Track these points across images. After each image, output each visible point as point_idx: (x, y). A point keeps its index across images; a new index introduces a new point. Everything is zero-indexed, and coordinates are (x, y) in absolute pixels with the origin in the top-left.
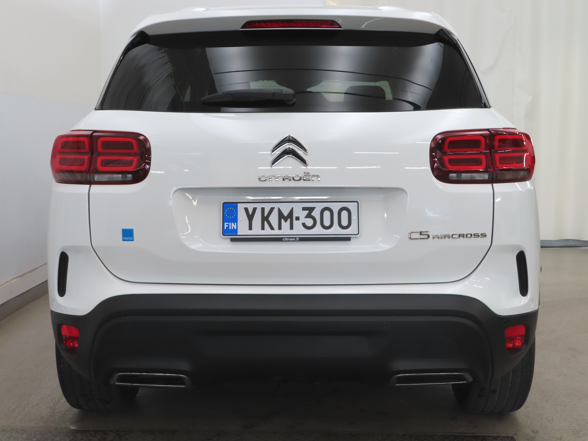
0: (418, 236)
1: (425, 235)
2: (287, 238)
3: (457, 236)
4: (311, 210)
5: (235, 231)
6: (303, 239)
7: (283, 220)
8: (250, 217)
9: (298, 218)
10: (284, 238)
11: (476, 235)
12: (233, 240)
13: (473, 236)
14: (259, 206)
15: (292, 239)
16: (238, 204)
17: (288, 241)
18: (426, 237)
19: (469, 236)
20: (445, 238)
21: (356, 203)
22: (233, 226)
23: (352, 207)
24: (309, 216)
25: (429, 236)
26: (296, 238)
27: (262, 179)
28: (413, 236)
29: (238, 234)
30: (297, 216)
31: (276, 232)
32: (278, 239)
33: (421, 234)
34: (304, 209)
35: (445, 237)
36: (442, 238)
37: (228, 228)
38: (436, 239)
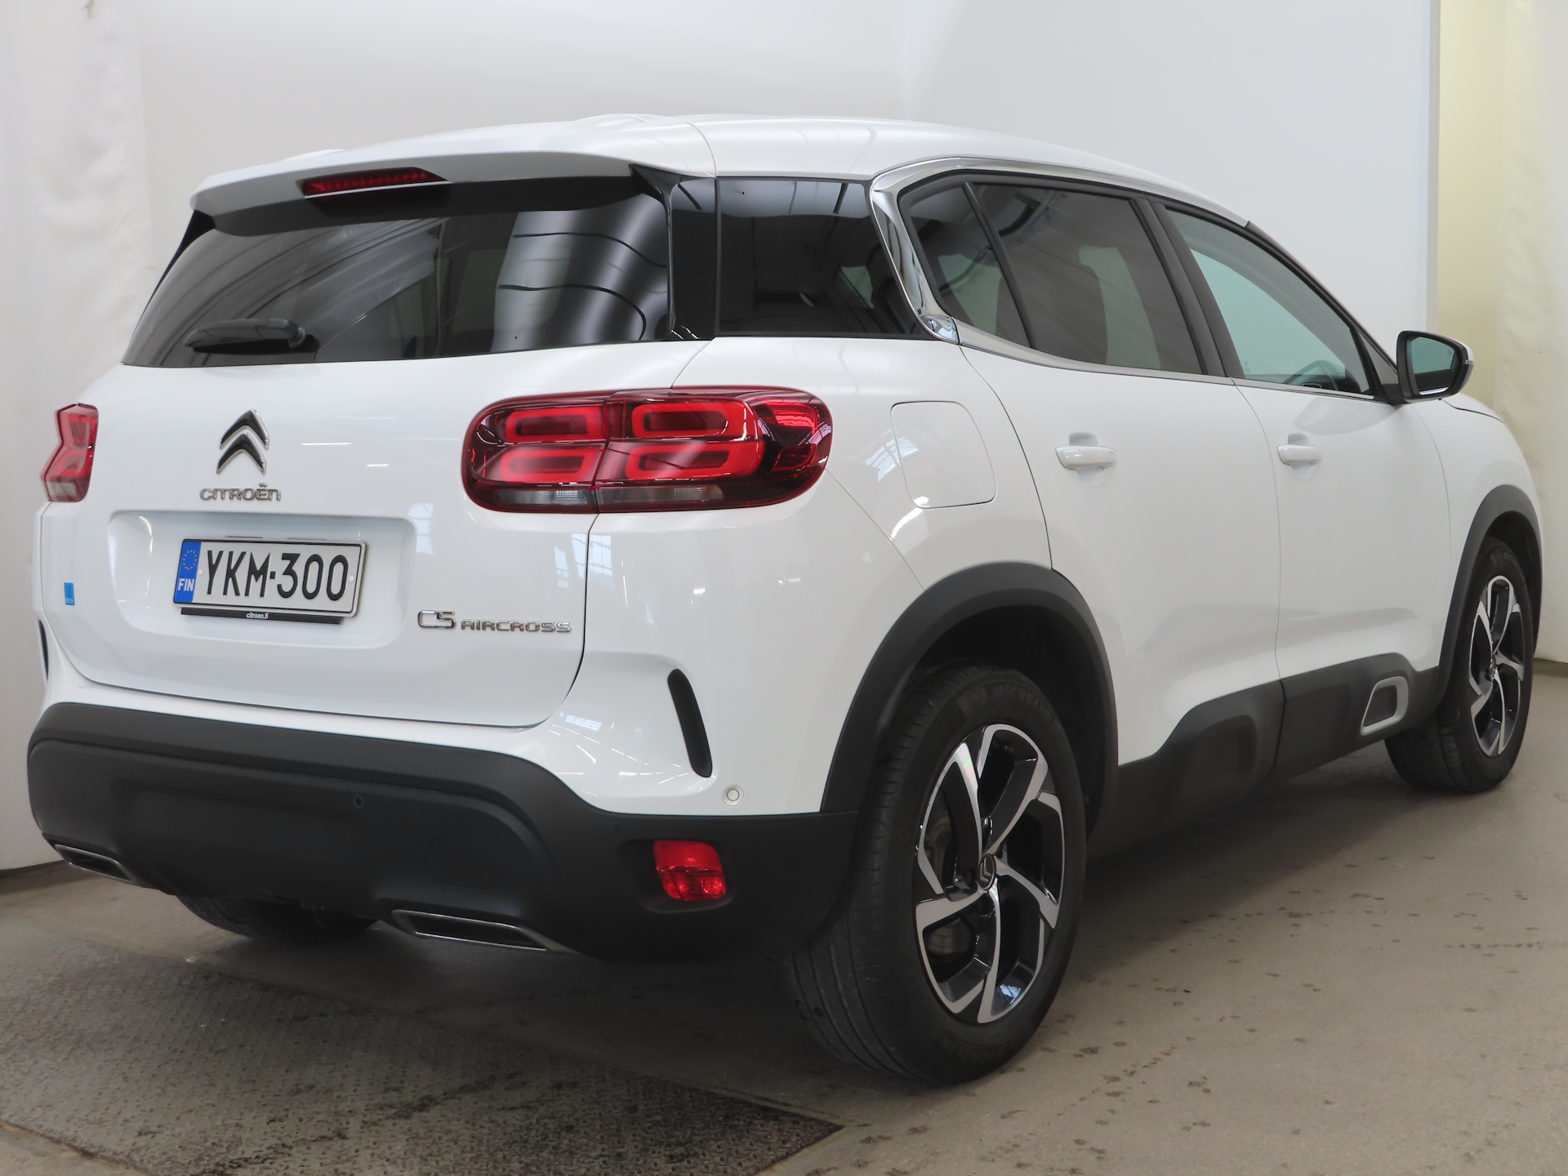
0: (434, 621)
1: (446, 620)
2: (254, 613)
3: (508, 627)
4: (292, 558)
5: (190, 594)
6: (276, 617)
7: (253, 577)
8: (213, 569)
9: (273, 576)
10: (249, 612)
11: (548, 628)
12: (184, 612)
13: (541, 628)
14: (227, 548)
15: (259, 616)
16: (203, 543)
17: (254, 618)
18: (449, 624)
19: (532, 627)
20: (484, 629)
21: (358, 548)
22: (189, 585)
23: (351, 555)
24: (289, 572)
25: (453, 625)
26: (264, 613)
27: (206, 495)
28: (426, 621)
29: (193, 602)
30: (273, 571)
31: (242, 600)
32: (239, 614)
33: (438, 618)
34: (285, 557)
35: (484, 626)
36: (478, 628)
37: (182, 587)
38: (468, 629)
